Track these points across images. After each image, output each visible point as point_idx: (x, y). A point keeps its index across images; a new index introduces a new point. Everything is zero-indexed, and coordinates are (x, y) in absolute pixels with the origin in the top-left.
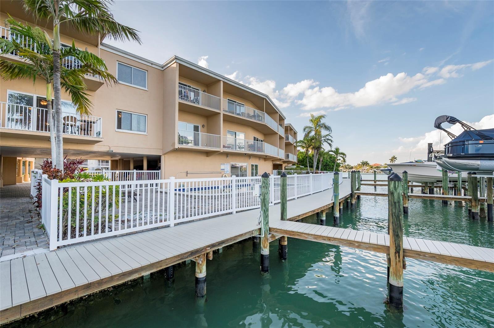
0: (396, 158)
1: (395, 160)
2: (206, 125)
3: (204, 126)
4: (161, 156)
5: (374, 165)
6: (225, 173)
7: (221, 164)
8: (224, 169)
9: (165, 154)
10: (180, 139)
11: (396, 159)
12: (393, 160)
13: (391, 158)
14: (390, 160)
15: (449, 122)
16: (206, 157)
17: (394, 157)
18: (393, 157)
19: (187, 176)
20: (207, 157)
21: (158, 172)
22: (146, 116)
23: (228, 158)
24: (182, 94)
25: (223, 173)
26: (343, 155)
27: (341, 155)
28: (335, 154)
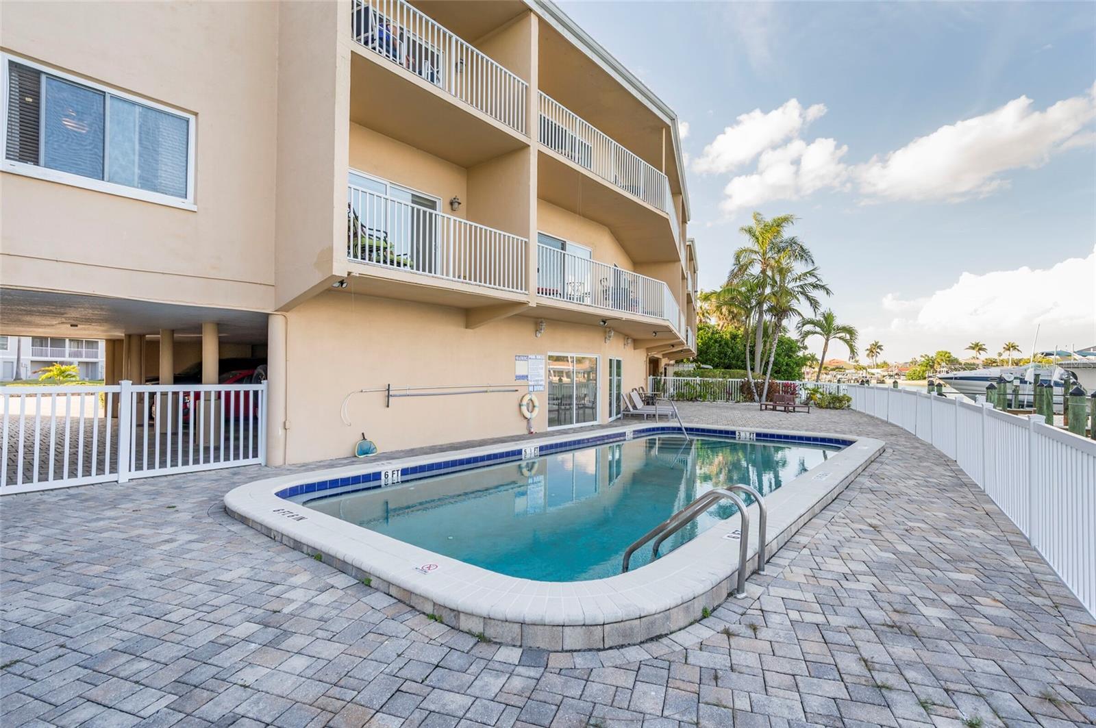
0: (880, 347)
1: (878, 350)
2: (462, 198)
3: (456, 205)
4: (267, 316)
5: (830, 361)
6: (531, 389)
7: (518, 357)
8: (527, 376)
9: (286, 308)
10: (355, 234)
11: (881, 349)
12: (873, 352)
13: (869, 347)
14: (868, 352)
16: (463, 330)
17: (877, 343)
18: (873, 344)
19: (388, 406)
20: (467, 327)
21: (256, 393)
22: (188, 121)
23: (539, 335)
24: (366, 31)
25: (522, 391)
26: (847, 335)
27: (843, 334)
28: (823, 330)
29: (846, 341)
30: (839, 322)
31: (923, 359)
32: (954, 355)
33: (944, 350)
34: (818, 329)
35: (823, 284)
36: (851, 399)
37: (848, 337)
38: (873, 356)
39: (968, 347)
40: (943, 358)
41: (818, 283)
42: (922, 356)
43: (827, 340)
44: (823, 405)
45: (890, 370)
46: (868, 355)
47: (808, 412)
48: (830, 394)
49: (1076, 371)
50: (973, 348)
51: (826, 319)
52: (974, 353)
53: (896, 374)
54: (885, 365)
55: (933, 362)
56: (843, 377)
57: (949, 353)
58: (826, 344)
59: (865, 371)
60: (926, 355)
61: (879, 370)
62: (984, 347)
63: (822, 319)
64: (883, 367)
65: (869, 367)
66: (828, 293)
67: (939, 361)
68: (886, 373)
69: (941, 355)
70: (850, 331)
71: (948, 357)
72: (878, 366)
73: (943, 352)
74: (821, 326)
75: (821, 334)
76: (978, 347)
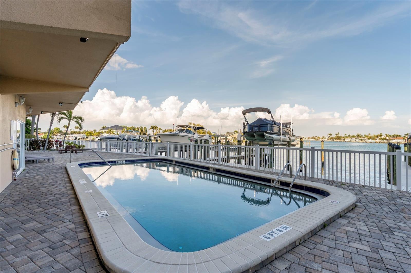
43: (70, 122)
47: (82, 153)
57: (59, 129)
67: (55, 131)
69: (56, 129)
73: (57, 128)
75: (67, 119)
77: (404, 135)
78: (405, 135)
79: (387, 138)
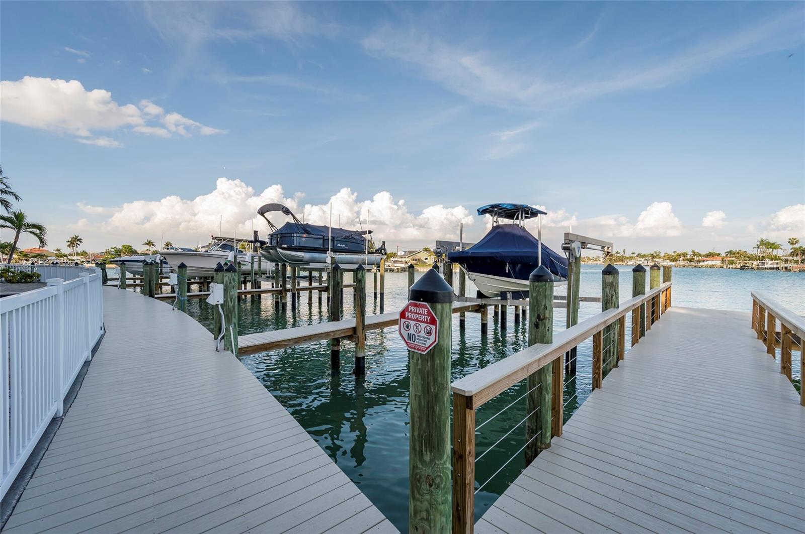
0: (80, 240)
1: (78, 242)
11: (81, 242)
12: (73, 244)
13: (70, 240)
15: (284, 212)
17: (77, 237)
18: (74, 238)
26: (37, 230)
27: (34, 230)
28: (13, 224)
29: (36, 234)
30: (29, 220)
31: (113, 250)
32: (134, 248)
33: (127, 244)
34: (8, 224)
35: (12, 191)
36: (40, 275)
37: (38, 232)
38: (73, 247)
39: (144, 243)
40: (127, 250)
41: (6, 189)
42: (112, 248)
43: (18, 233)
44: (14, 280)
45: (87, 257)
46: (69, 246)
48: (21, 272)
49: (166, 256)
50: (148, 244)
51: (16, 217)
52: (147, 247)
53: (93, 260)
54: (84, 253)
55: (120, 252)
56: (44, 262)
57: (131, 246)
58: (17, 236)
59: (65, 258)
60: (115, 248)
61: (79, 258)
62: (153, 243)
63: (13, 216)
64: (82, 255)
65: (71, 255)
66: (16, 198)
67: (124, 251)
68: (84, 260)
69: (126, 248)
70: (39, 228)
71: (130, 249)
72: (78, 254)
74: (11, 221)
75: (12, 228)
76: (149, 243)
77: (725, 253)
78: (727, 252)
79: (697, 258)
